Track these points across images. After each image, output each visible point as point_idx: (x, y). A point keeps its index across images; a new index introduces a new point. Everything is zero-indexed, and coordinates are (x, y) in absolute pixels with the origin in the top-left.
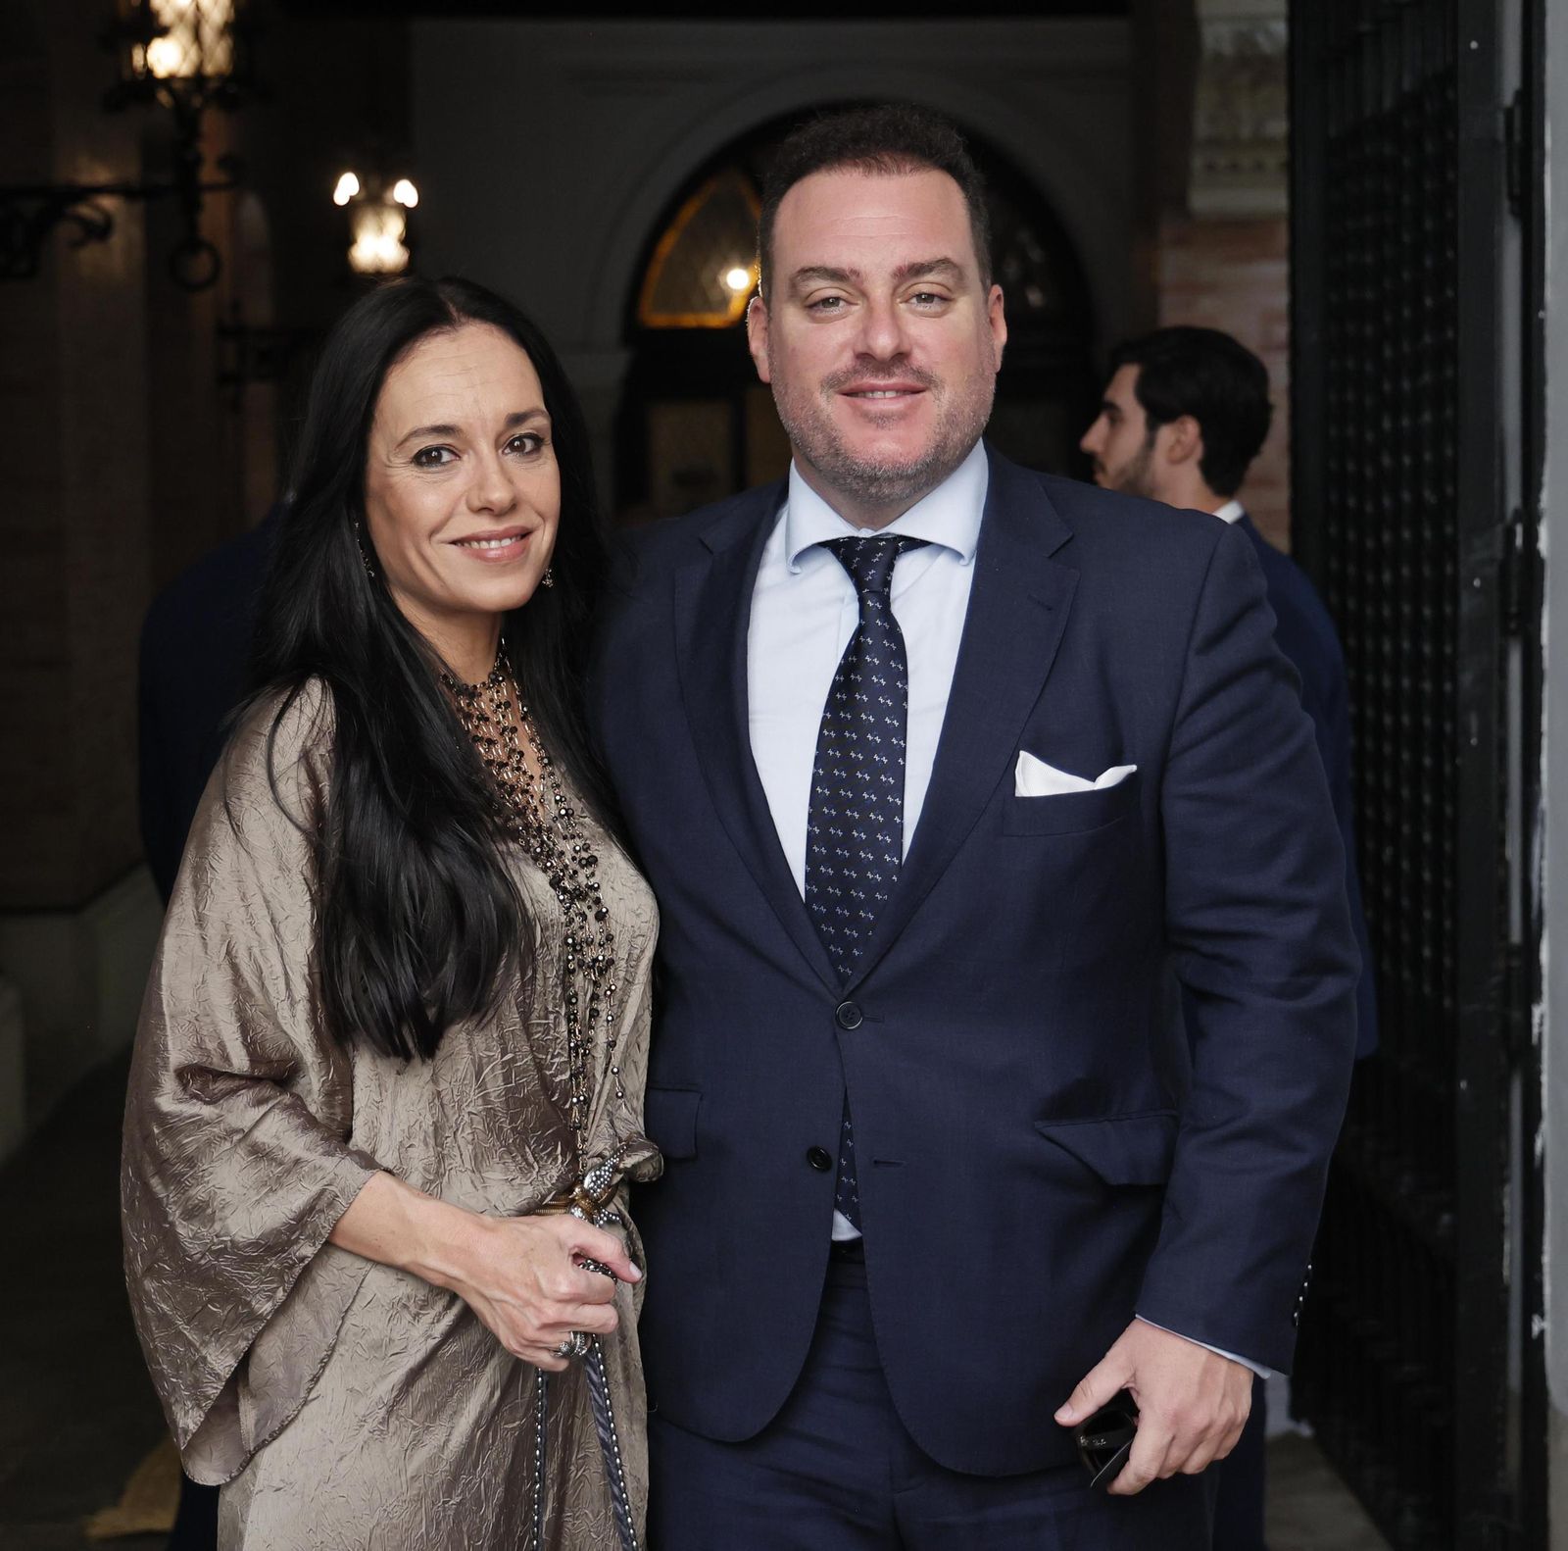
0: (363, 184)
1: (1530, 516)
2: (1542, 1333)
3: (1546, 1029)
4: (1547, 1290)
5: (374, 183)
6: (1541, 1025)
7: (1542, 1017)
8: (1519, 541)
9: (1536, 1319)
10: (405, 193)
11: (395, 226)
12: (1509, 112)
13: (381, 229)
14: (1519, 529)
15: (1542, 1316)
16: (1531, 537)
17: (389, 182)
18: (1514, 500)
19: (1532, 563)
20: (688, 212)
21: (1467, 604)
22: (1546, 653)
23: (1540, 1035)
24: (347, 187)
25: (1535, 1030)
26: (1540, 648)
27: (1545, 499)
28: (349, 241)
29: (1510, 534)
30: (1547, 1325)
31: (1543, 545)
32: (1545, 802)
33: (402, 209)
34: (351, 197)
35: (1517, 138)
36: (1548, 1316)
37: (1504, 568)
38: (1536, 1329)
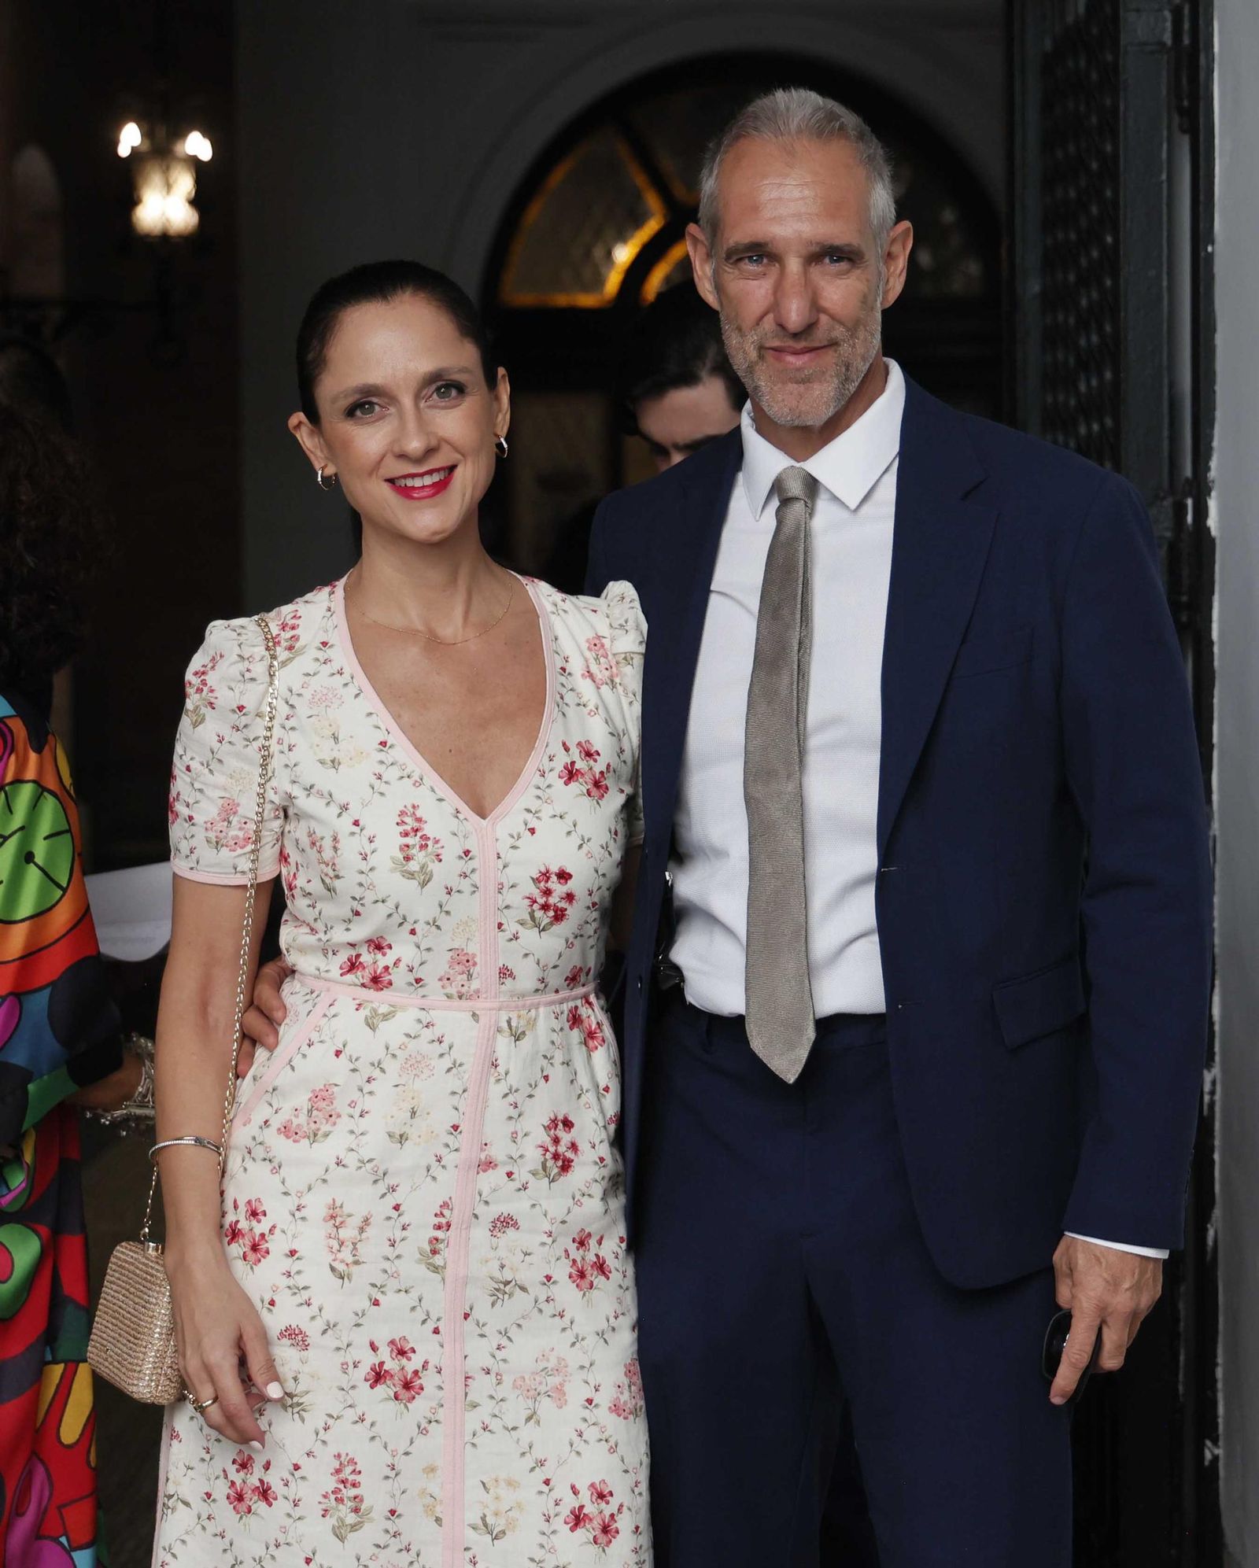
0: (147, 134)
1: (1200, 488)
2: (1216, 1458)
3: (1217, 1097)
4: (1221, 1410)
5: (161, 132)
6: (1212, 1093)
7: (1214, 1083)
8: (1189, 519)
9: (1208, 1443)
10: (198, 145)
11: (185, 183)
12: (1177, 10)
13: (169, 187)
14: (1190, 502)
15: (1215, 1442)
16: (1201, 512)
17: (180, 134)
20: (557, 176)
22: (1216, 649)
23: (1212, 1104)
24: (130, 138)
25: (1207, 1098)
26: (1212, 643)
27: (1214, 467)
28: (130, 200)
29: (1180, 509)
30: (1219, 1452)
31: (1212, 522)
32: (1216, 826)
33: (195, 163)
34: (133, 148)
35: (1186, 41)
36: (1221, 1443)
37: (1173, 547)
38: (1208, 1456)
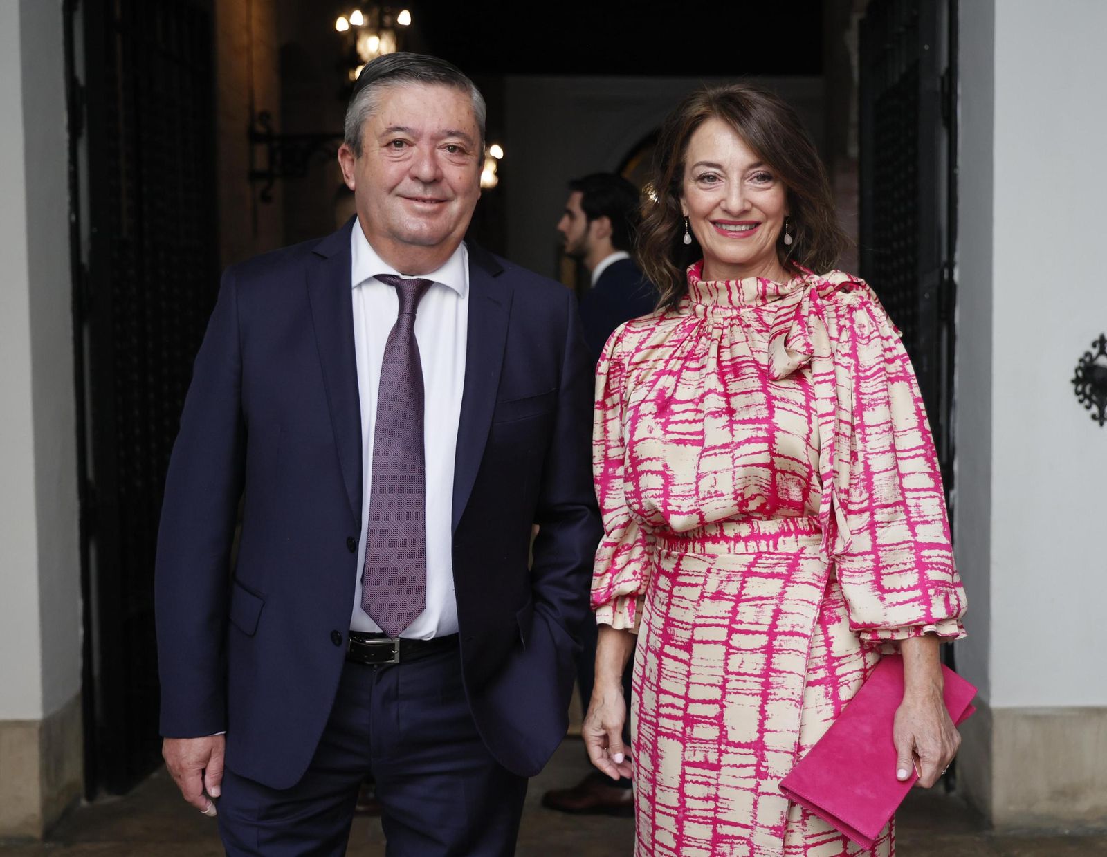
1: (951, 265)
8: (946, 276)
10: (496, 151)
11: (493, 168)
12: (942, 79)
13: (489, 169)
14: (946, 272)
16: (951, 274)
18: (944, 257)
19: (951, 288)
21: (922, 307)
22: (957, 328)
27: (958, 256)
29: (942, 274)
31: (956, 277)
32: (957, 396)
33: (495, 159)
35: (946, 89)
37: (939, 289)
